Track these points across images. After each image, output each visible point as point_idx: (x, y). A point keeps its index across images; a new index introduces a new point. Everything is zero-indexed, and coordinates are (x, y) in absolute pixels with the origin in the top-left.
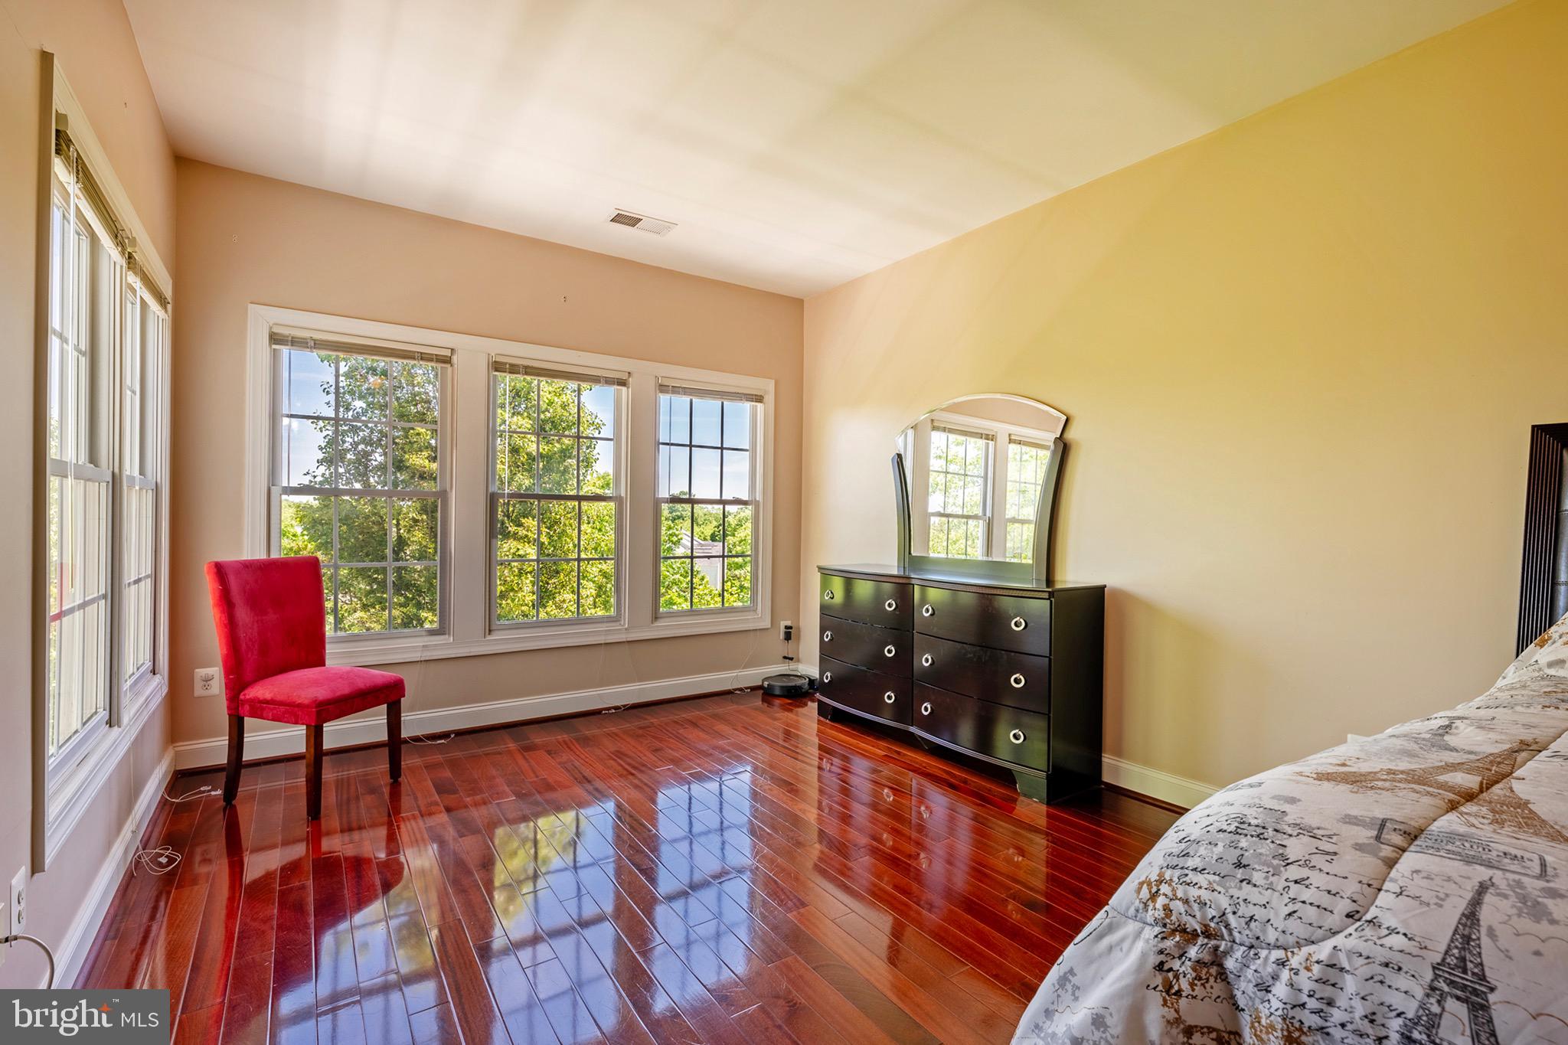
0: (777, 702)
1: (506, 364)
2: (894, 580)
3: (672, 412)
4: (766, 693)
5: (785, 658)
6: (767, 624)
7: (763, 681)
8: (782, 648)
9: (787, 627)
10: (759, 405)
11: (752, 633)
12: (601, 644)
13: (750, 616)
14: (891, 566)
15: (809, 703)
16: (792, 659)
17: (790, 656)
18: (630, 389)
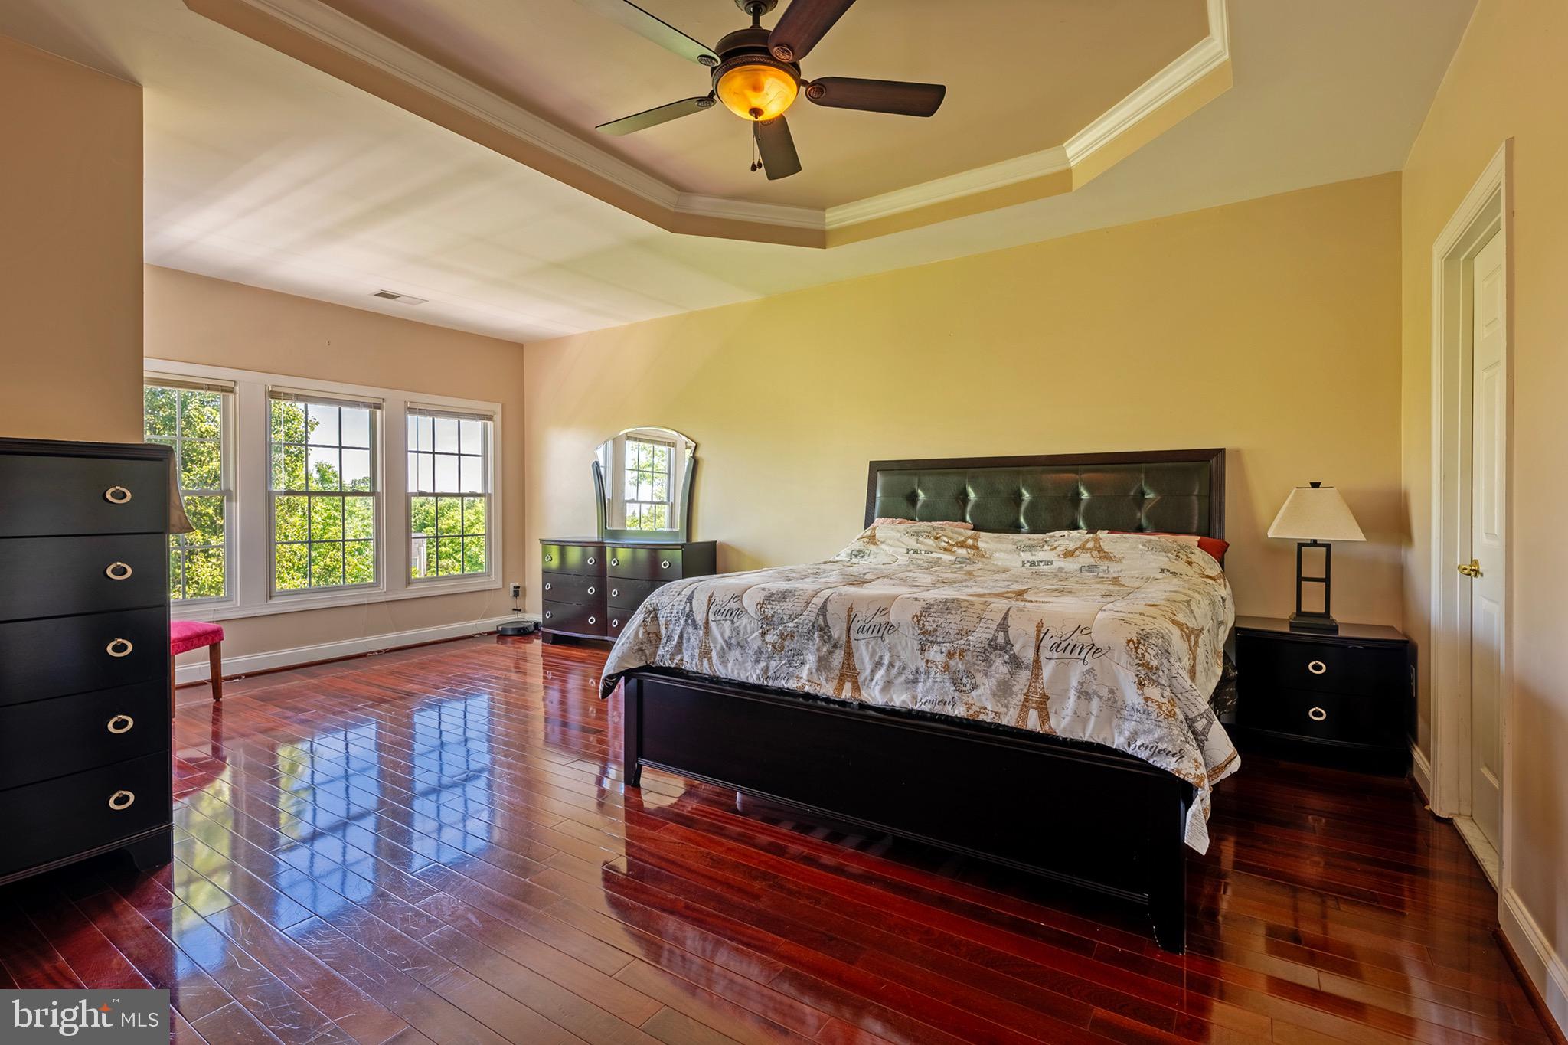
0: (510, 640)
1: (281, 393)
2: (595, 545)
3: (418, 429)
4: (501, 635)
5: (514, 610)
6: (499, 585)
7: (497, 628)
8: (512, 603)
9: (515, 587)
10: (489, 422)
11: (487, 593)
12: (365, 604)
13: (486, 580)
14: (593, 535)
15: (535, 640)
16: (520, 610)
17: (519, 608)
18: (384, 412)
